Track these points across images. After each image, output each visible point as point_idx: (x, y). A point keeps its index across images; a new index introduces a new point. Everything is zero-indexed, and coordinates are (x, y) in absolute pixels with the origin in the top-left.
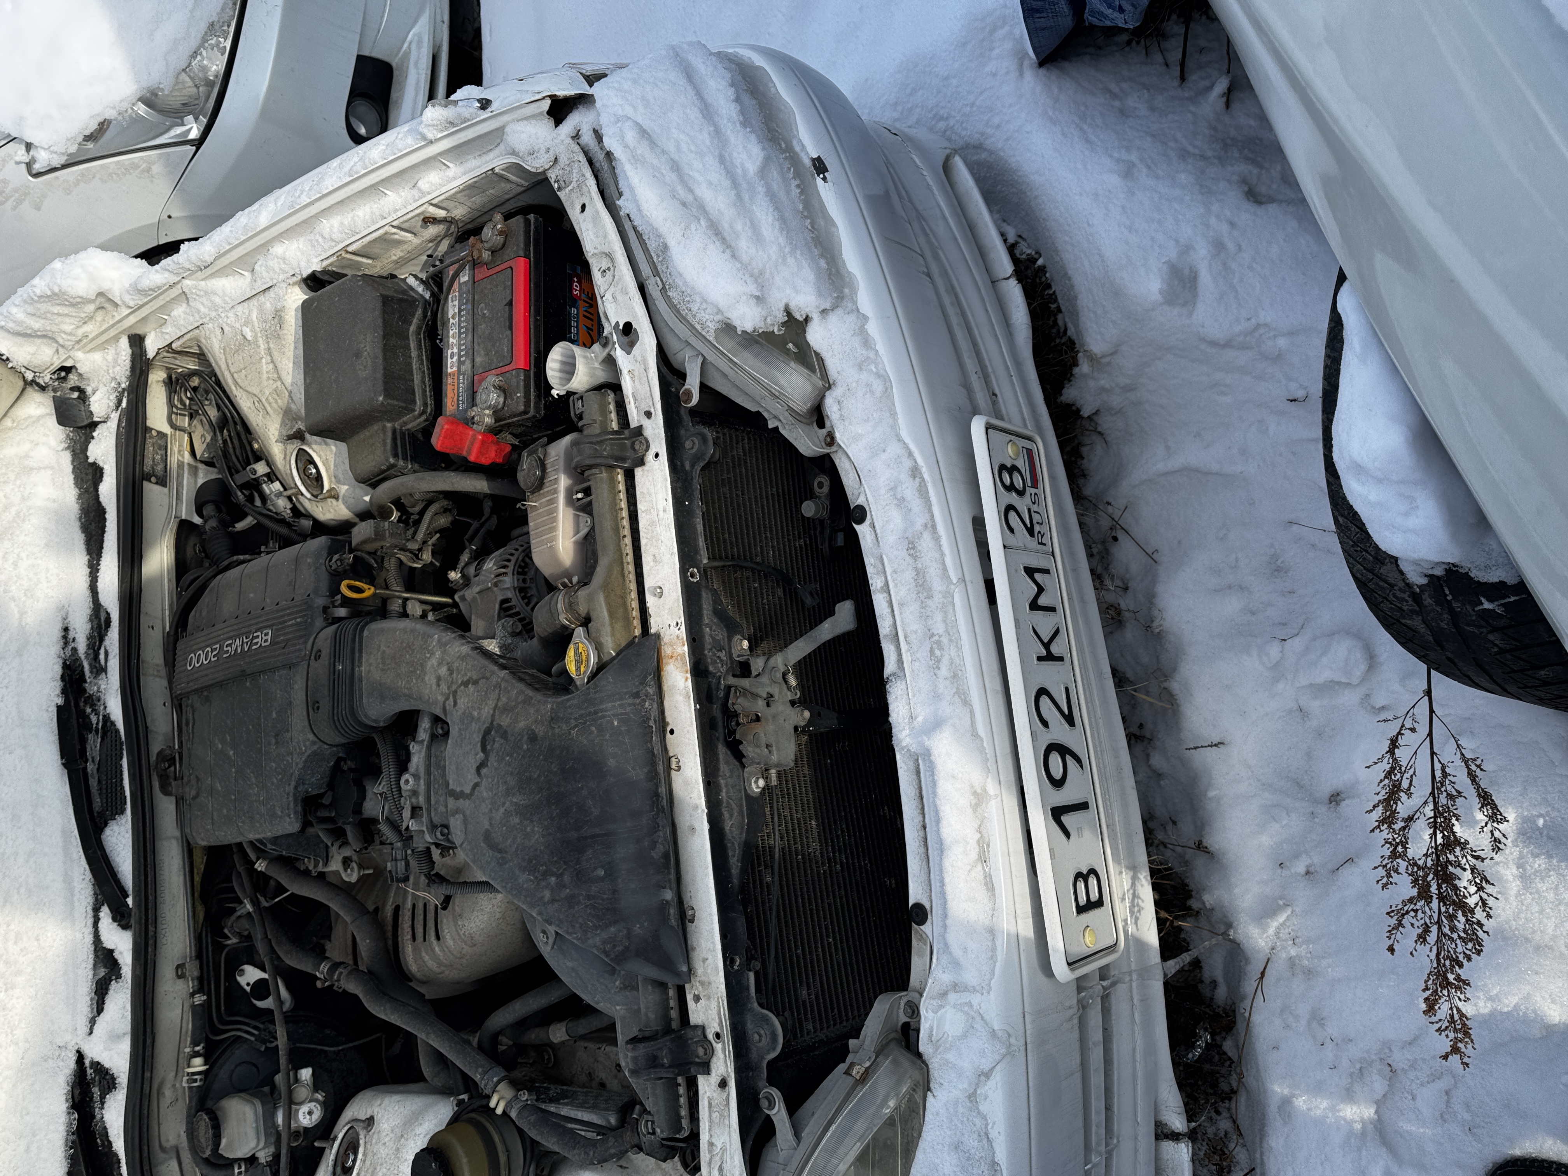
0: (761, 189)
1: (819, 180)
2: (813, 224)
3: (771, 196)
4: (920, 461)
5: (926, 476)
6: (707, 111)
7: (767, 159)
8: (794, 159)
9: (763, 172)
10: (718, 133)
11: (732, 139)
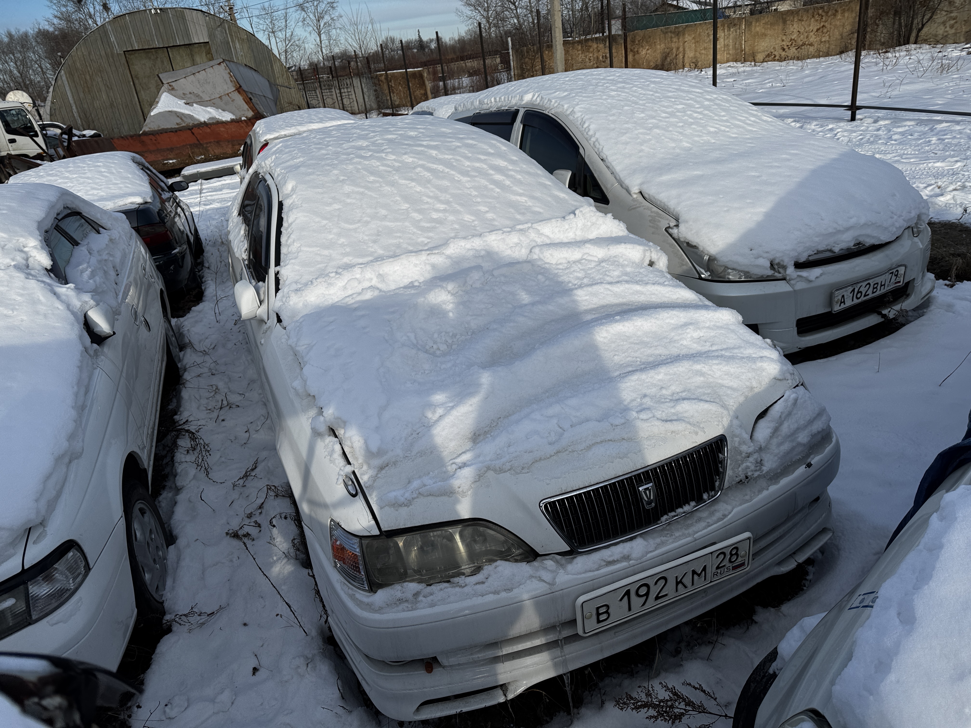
0: (794, 444)
1: (805, 466)
2: (790, 465)
3: (793, 449)
4: (729, 517)
5: (725, 520)
6: (811, 422)
7: (804, 445)
8: (808, 455)
9: (799, 444)
10: (806, 426)
11: (806, 432)
